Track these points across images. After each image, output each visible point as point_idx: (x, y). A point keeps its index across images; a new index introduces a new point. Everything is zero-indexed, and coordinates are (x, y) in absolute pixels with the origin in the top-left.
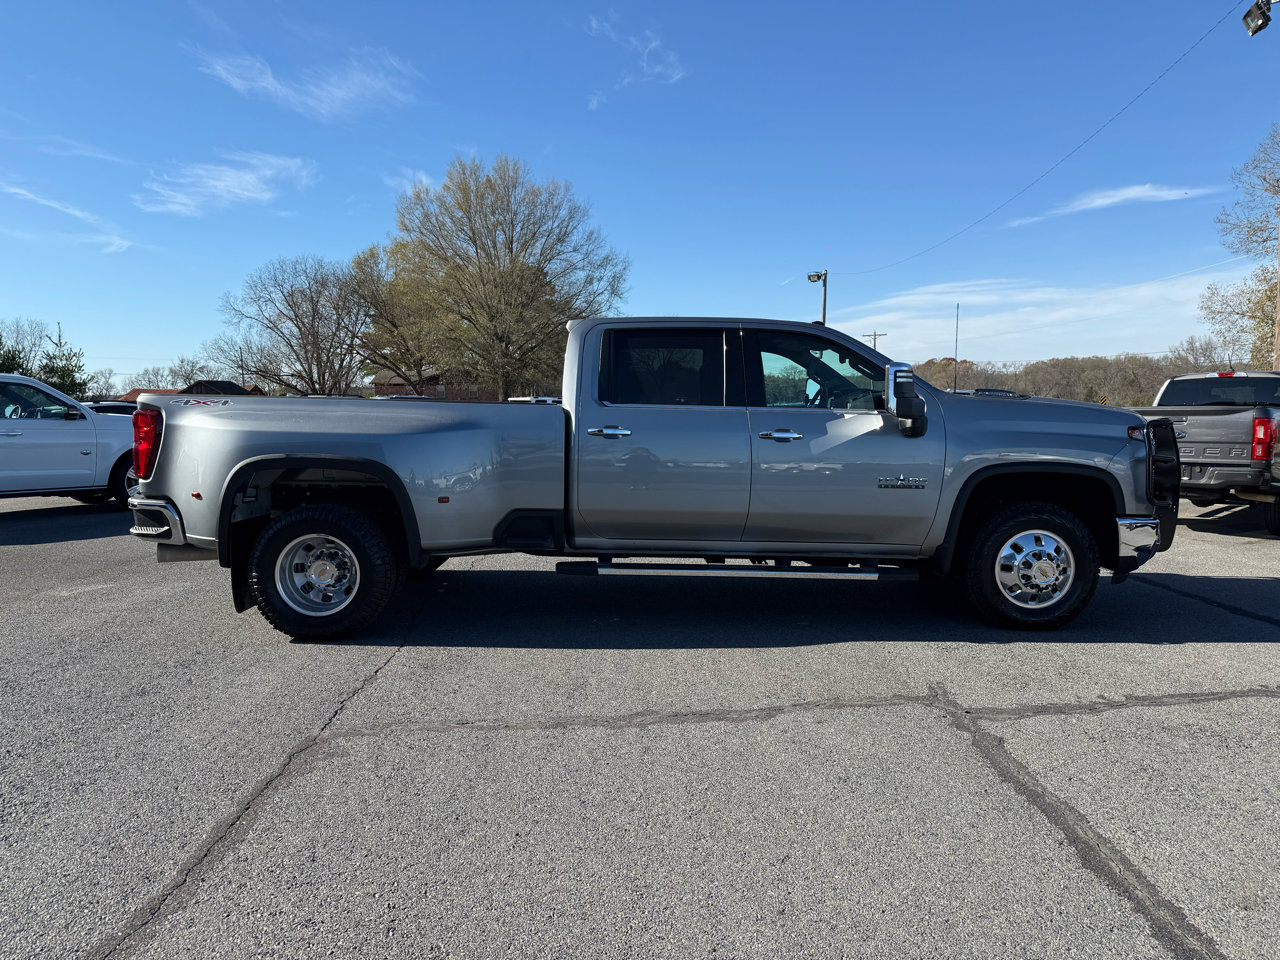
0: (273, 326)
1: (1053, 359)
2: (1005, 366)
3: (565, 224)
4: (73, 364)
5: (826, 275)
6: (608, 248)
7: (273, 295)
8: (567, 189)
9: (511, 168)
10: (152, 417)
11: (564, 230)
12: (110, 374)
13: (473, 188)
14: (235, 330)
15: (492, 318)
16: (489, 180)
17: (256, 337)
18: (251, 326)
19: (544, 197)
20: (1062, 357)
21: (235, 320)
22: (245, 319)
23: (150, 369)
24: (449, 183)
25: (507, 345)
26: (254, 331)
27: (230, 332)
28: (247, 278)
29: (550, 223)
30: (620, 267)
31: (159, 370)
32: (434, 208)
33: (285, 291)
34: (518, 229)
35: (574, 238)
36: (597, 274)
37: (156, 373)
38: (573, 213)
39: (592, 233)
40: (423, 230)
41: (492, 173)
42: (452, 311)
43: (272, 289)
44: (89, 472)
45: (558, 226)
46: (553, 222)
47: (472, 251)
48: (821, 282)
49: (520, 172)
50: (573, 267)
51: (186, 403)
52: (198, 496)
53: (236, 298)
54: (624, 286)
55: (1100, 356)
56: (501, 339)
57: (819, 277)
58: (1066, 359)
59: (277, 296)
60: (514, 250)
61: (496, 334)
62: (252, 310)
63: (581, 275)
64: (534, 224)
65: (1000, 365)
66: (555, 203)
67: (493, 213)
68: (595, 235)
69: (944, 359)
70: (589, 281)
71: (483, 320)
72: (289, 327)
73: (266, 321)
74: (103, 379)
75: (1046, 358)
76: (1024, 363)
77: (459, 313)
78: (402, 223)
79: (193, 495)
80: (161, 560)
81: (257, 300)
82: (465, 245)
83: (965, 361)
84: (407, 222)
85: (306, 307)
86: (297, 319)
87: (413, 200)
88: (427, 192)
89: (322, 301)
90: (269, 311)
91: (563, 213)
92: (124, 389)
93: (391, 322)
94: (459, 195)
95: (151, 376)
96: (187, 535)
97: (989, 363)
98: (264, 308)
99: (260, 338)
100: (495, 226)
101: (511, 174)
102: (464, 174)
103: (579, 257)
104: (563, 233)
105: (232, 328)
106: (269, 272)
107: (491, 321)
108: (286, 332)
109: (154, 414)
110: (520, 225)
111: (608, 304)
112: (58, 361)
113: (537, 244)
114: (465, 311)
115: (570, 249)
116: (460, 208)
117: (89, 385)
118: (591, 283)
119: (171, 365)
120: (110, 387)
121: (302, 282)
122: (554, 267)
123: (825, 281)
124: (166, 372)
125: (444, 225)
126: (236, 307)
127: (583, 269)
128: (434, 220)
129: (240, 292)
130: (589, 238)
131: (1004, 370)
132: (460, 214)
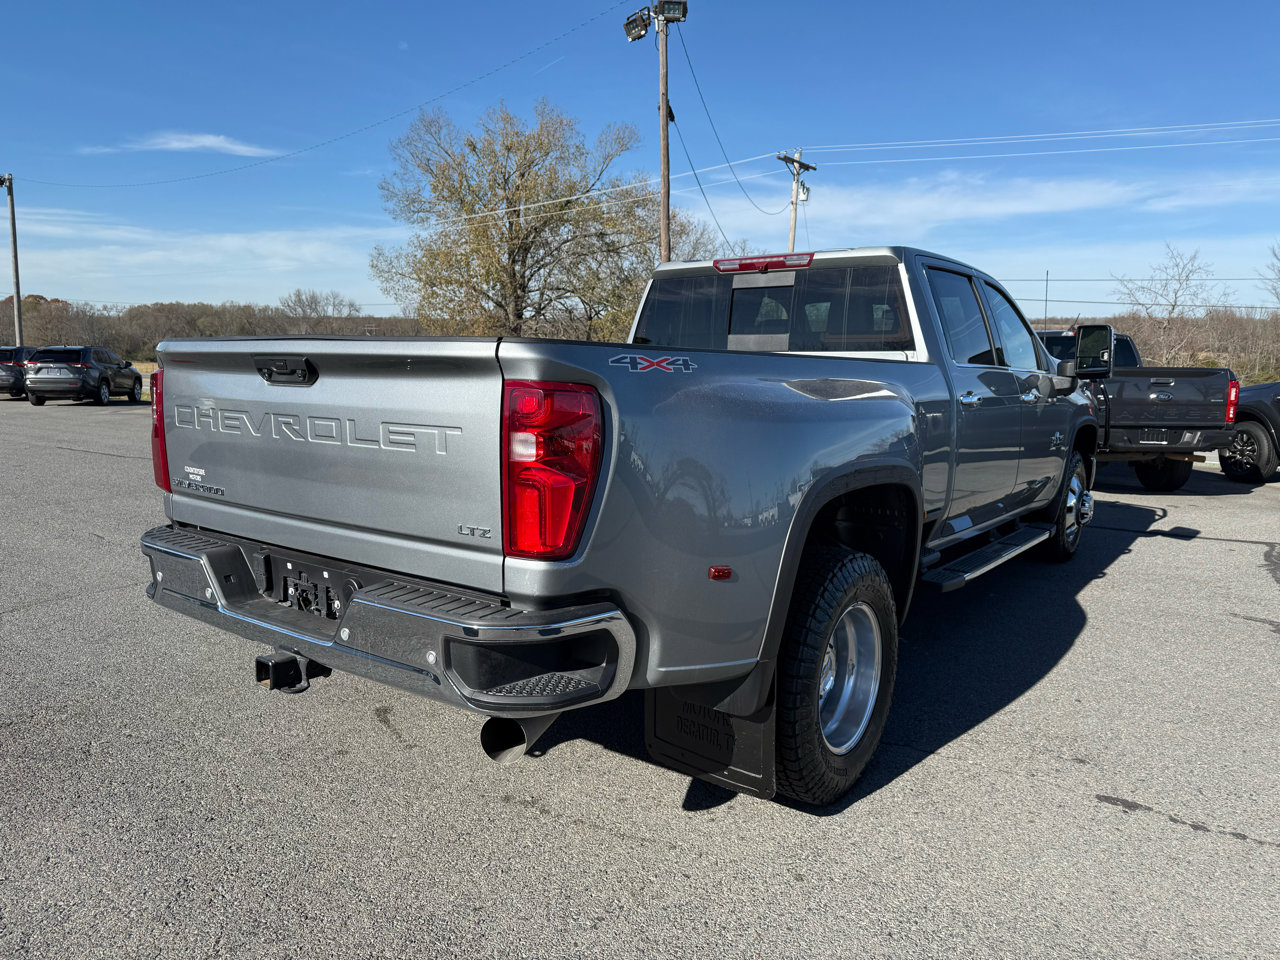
1: (157, 304)
2: (105, 308)
5: (10, 180)
20: (166, 301)
55: (205, 303)
58: (171, 304)
65: (99, 306)
69: (30, 296)
75: (149, 302)
76: (128, 306)
83: (57, 301)
97: (87, 304)
131: (105, 312)
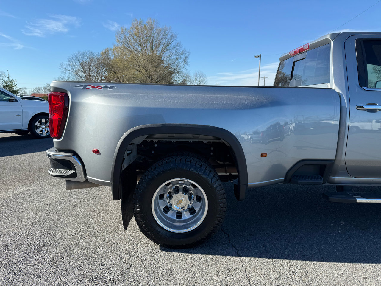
0: (76, 73)
3: (169, 40)
4: (13, 84)
5: (260, 56)
6: (183, 48)
7: (76, 63)
8: (170, 29)
9: (152, 22)
10: (62, 97)
11: (169, 42)
12: (25, 89)
13: (140, 28)
14: (65, 75)
15: (146, 71)
16: (145, 26)
17: (71, 77)
18: (70, 73)
19: (163, 32)
21: (65, 71)
22: (68, 71)
23: (38, 87)
24: (132, 27)
25: (151, 80)
26: (71, 75)
27: (63, 75)
28: (68, 58)
29: (165, 40)
30: (187, 55)
31: (40, 88)
32: (127, 35)
33: (80, 62)
34: (154, 42)
35: (173, 45)
36: (179, 57)
37: (39, 89)
38: (172, 36)
39: (178, 43)
40: (124, 42)
41: (146, 23)
42: (134, 69)
43: (76, 61)
44: (20, 123)
45: (167, 41)
46: (166, 40)
47: (140, 49)
48: (259, 58)
49: (155, 23)
50: (172, 54)
51: (85, 87)
52: (97, 152)
53: (65, 64)
54: (188, 61)
56: (149, 78)
57: (258, 57)
59: (78, 64)
60: (153, 48)
61: (148, 76)
62: (70, 68)
63: (175, 57)
64: (160, 40)
66: (166, 34)
67: (146, 36)
68: (179, 44)
70: (177, 59)
71: (143, 71)
72: (81, 74)
73: (74, 72)
74: (23, 91)
77: (136, 69)
78: (118, 40)
79: (93, 151)
80: (68, 188)
81: (71, 65)
82: (137, 47)
84: (119, 39)
85: (87, 67)
86: (84, 71)
87: (121, 32)
88: (126, 30)
89: (92, 65)
90: (75, 68)
91: (169, 37)
92: (30, 94)
93: (114, 72)
94: (136, 31)
95: (38, 90)
96: (88, 177)
98: (74, 67)
99: (73, 78)
100: (147, 41)
101: (152, 24)
102: (137, 24)
103: (174, 51)
104: (169, 43)
105: (63, 74)
106: (75, 56)
107: (146, 72)
108: (81, 75)
109: (63, 94)
110: (155, 40)
111: (183, 67)
112: (8, 83)
113: (160, 47)
114: (138, 68)
115: (171, 49)
116: (136, 35)
117: (19, 91)
118: (178, 60)
119: (44, 86)
120: (25, 93)
121: (86, 60)
122: (166, 54)
123: (260, 58)
124: (43, 89)
125: (131, 40)
126: (65, 67)
127: (175, 55)
128: (128, 39)
129: (66, 62)
130: (177, 45)
132: (136, 37)
